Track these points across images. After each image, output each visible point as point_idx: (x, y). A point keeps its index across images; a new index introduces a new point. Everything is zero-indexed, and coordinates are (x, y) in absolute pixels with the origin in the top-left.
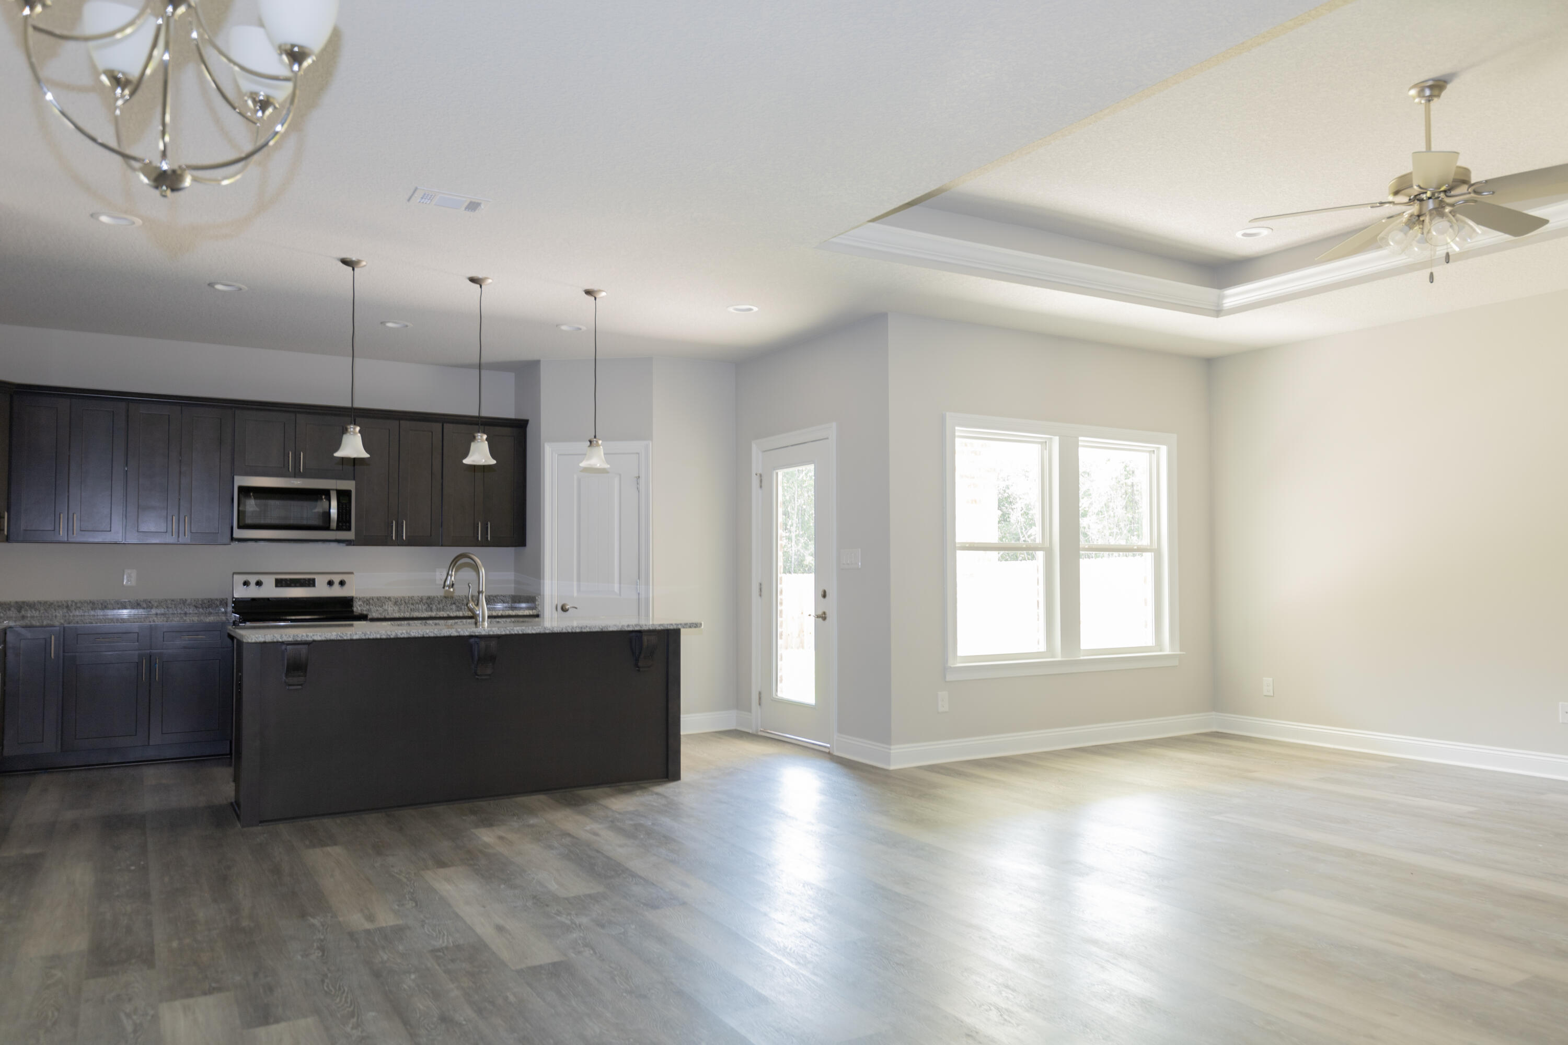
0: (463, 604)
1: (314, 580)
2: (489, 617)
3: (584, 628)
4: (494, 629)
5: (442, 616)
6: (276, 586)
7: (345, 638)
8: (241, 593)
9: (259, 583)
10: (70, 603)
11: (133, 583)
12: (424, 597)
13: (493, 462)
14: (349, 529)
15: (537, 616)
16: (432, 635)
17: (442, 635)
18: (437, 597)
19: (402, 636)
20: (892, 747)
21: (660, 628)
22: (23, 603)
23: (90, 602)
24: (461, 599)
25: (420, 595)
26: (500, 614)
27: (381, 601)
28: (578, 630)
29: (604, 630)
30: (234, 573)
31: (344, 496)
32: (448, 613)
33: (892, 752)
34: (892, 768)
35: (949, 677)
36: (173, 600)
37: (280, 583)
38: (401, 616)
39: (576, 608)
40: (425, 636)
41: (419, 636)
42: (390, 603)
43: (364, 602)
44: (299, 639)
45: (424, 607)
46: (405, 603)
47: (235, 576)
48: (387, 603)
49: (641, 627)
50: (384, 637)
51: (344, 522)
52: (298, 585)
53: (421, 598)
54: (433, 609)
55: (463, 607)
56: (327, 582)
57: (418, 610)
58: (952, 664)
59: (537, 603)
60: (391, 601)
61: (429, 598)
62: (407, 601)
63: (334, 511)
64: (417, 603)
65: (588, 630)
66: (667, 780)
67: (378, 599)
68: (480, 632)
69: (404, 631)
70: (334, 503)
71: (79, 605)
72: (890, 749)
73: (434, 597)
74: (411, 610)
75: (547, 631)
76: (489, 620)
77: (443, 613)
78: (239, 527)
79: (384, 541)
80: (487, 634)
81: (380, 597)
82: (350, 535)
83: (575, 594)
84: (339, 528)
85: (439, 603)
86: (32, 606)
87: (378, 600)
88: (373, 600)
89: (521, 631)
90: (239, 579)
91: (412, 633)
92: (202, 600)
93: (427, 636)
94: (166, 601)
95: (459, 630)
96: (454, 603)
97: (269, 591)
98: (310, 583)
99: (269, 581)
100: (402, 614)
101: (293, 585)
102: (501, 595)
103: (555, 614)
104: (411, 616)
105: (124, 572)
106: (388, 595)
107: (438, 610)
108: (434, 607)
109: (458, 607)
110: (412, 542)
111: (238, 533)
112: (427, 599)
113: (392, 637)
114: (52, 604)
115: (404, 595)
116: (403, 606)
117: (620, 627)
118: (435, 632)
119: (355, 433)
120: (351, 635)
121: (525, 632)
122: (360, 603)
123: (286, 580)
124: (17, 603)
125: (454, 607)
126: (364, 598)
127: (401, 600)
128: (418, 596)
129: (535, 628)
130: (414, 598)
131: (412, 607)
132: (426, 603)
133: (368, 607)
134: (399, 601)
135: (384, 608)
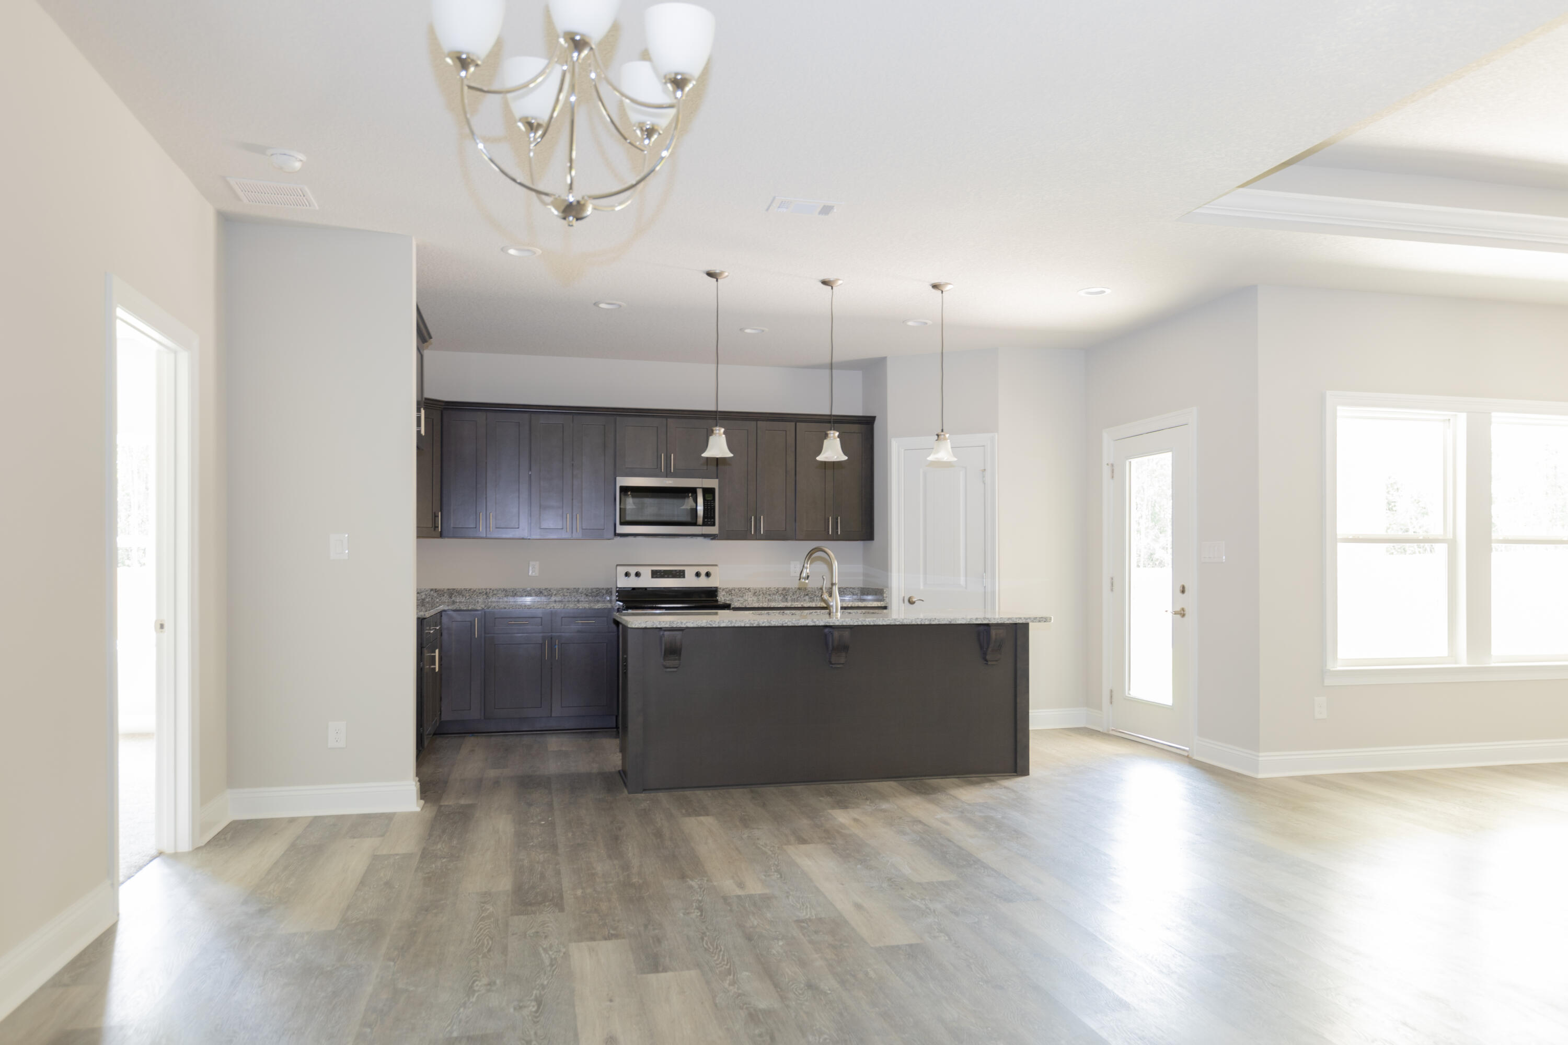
0: (815, 595)
1: (683, 572)
2: (842, 608)
3: (933, 621)
4: (847, 620)
5: (796, 606)
6: (653, 577)
7: (714, 626)
8: (624, 583)
9: (638, 574)
10: (488, 590)
11: (536, 573)
12: (780, 589)
13: (845, 458)
14: (714, 525)
15: (885, 608)
16: (790, 624)
17: (800, 625)
18: (792, 588)
19: (764, 625)
20: (1261, 754)
21: (1008, 622)
22: (454, 589)
23: (504, 590)
24: (813, 590)
25: (777, 586)
26: (849, 606)
27: (742, 591)
28: (927, 623)
29: (952, 623)
30: (617, 565)
31: (709, 492)
32: (802, 603)
33: (1260, 759)
34: (1261, 776)
35: (1327, 682)
36: (568, 589)
37: (656, 574)
38: (760, 606)
39: (923, 601)
40: (784, 625)
41: (779, 625)
42: (750, 593)
43: (727, 592)
44: (675, 626)
45: (780, 598)
46: (763, 593)
47: (619, 568)
48: (747, 594)
49: (989, 620)
50: (748, 625)
51: (709, 519)
52: (670, 576)
53: (777, 590)
54: (788, 600)
55: (815, 598)
56: (695, 573)
57: (775, 601)
58: (1330, 666)
59: (885, 595)
60: (750, 591)
61: (784, 589)
62: (764, 592)
63: (700, 508)
64: (774, 594)
65: (936, 622)
66: (1015, 774)
67: (740, 589)
68: (834, 623)
69: (766, 620)
70: (700, 500)
71: (495, 592)
72: (1258, 756)
73: (789, 589)
74: (768, 600)
75: (897, 623)
76: (842, 611)
77: (797, 603)
78: (622, 523)
79: (744, 535)
80: (841, 624)
81: (741, 588)
82: (714, 530)
83: (922, 587)
84: (705, 524)
85: (793, 594)
86: (460, 592)
87: (740, 591)
88: (735, 590)
89: (873, 622)
90: (621, 570)
91: (772, 622)
92: (592, 589)
93: (786, 625)
94: (563, 589)
95: (815, 620)
96: (807, 595)
97: (647, 582)
98: (680, 574)
99: (646, 572)
100: (761, 604)
101: (666, 576)
102: (851, 588)
103: (903, 607)
104: (769, 606)
105: (529, 563)
106: (747, 587)
107: (793, 600)
108: (789, 598)
109: (811, 598)
110: (770, 536)
111: (622, 529)
112: (783, 590)
113: (755, 625)
114: (475, 591)
115: (762, 587)
116: (761, 597)
117: (969, 620)
118: (793, 622)
119: (720, 435)
120: (719, 623)
121: (876, 624)
122: (724, 593)
123: (660, 571)
124: (448, 589)
125: (807, 598)
126: (727, 588)
127: (760, 591)
128: (775, 588)
129: (886, 619)
130: (771, 589)
131: (770, 597)
132: (782, 593)
133: (730, 597)
134: (758, 592)
135: (744, 598)
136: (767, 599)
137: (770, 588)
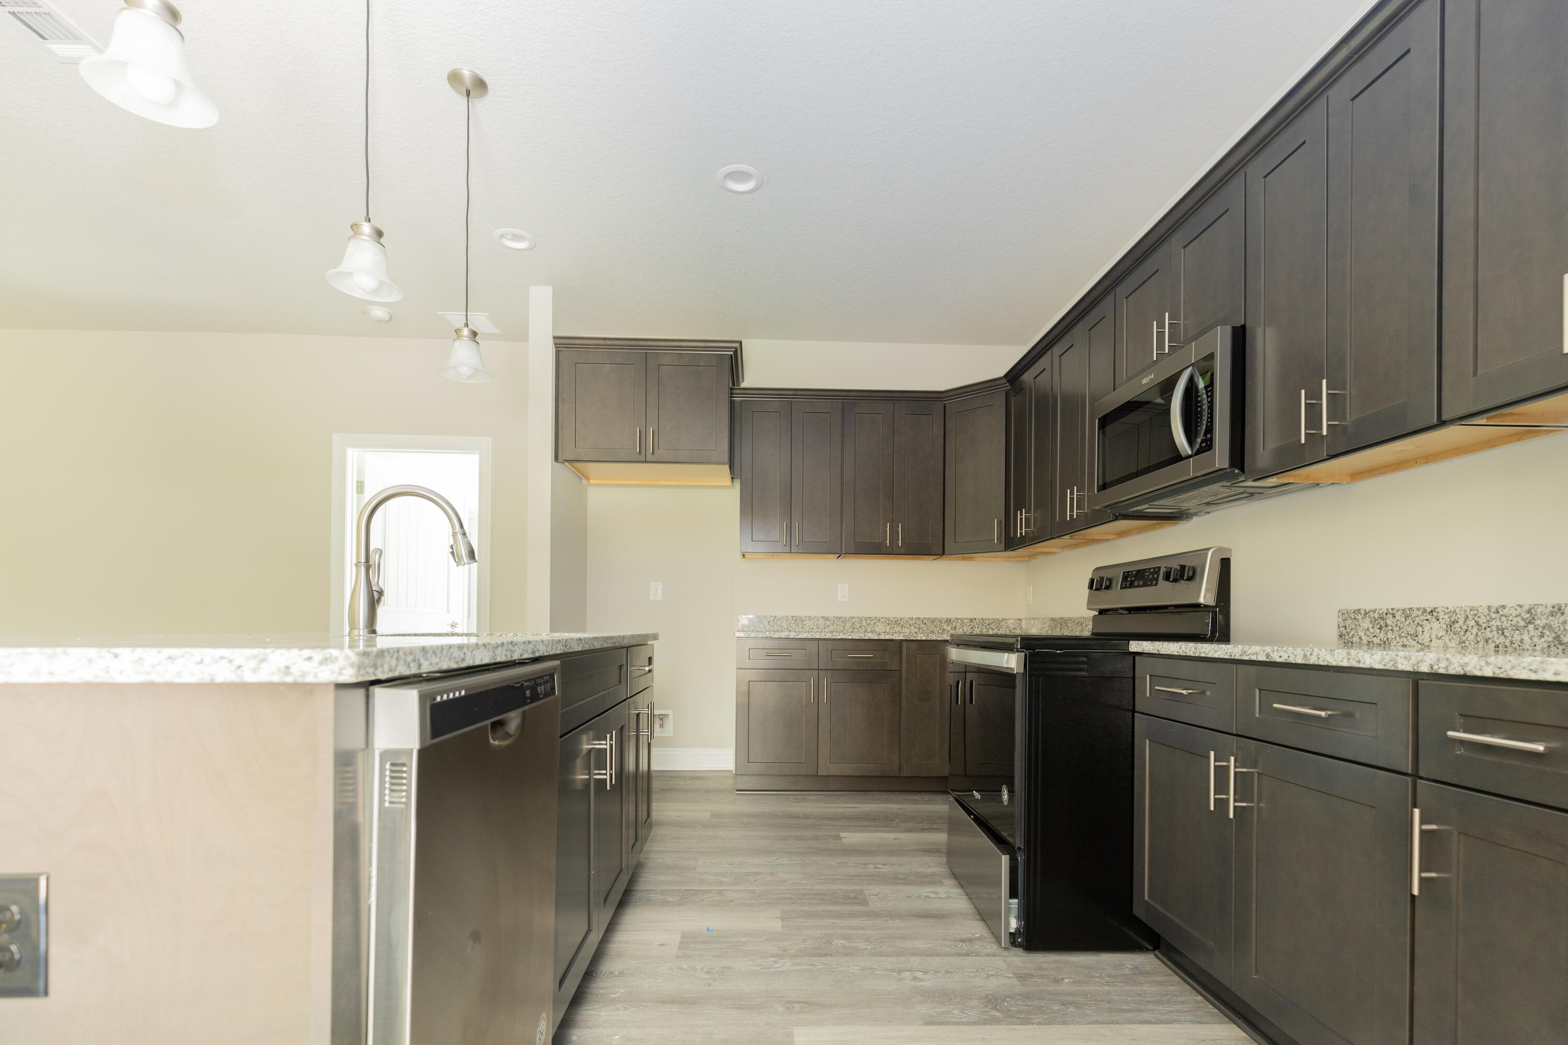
6: (1121, 587)
9: (1109, 584)
37: (1126, 581)
42: (1436, 625)
43: (1374, 621)
45: (1542, 643)
48: (1427, 626)
53: (1529, 611)
62: (1482, 620)
87: (1406, 617)
97: (1115, 596)
99: (1116, 578)
115: (1475, 604)
116: (1470, 637)
122: (1366, 624)
126: (1374, 611)
130: (1506, 611)
131: (1502, 639)
132: (1547, 626)
133: (1382, 636)
134: (1461, 621)
135: (1420, 638)
136: (1492, 645)
137: (1504, 607)
